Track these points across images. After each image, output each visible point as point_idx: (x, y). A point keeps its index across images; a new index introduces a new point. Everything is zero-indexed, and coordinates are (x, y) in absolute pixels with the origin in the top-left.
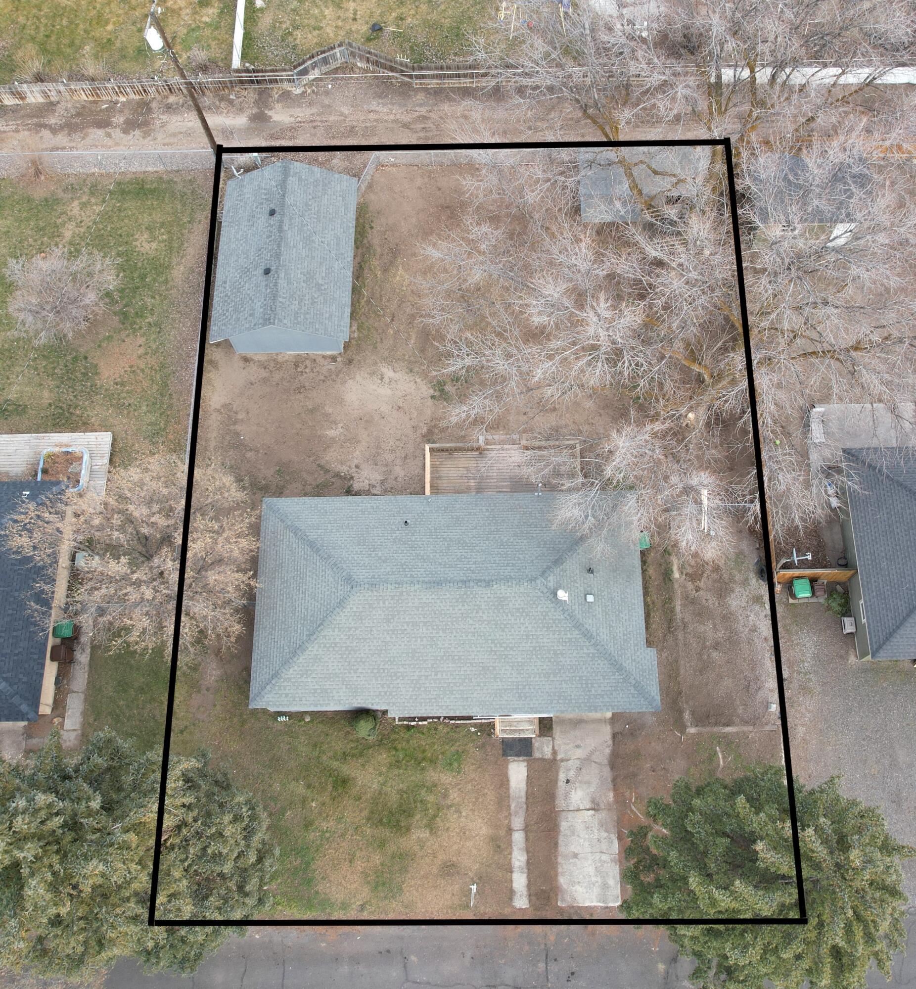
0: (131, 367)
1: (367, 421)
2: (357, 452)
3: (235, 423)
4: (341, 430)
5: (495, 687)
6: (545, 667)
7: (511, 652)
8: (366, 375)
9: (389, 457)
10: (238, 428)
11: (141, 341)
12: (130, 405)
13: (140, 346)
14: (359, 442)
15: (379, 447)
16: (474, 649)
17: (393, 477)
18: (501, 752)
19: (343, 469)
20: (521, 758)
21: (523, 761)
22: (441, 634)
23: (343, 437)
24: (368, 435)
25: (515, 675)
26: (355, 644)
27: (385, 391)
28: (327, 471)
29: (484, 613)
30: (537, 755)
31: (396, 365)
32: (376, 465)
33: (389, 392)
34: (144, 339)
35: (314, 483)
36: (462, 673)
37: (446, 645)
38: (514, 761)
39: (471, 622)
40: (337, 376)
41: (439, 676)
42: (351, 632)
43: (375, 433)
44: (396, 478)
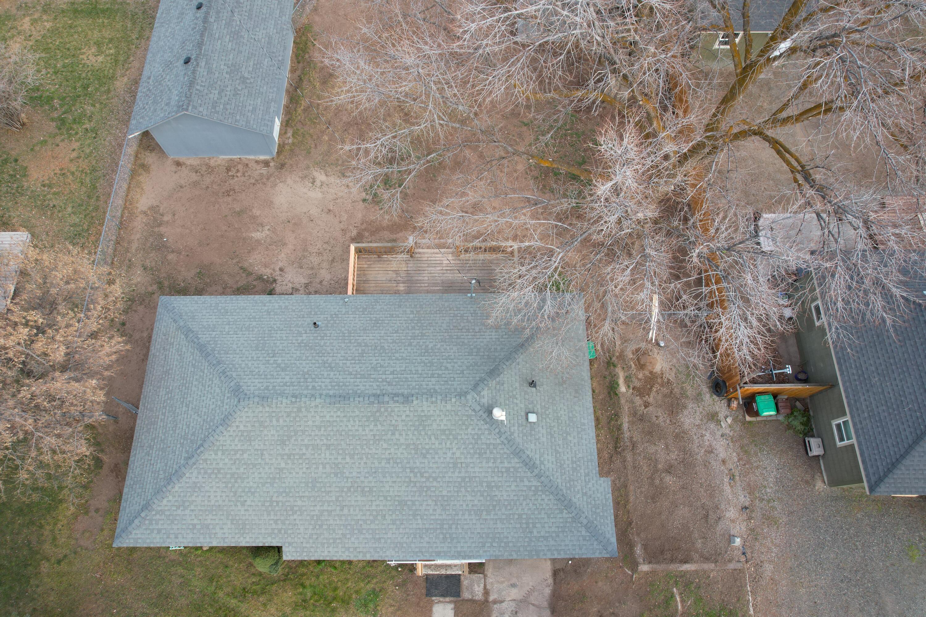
0: (61, 170)
1: (295, 224)
2: (283, 254)
3: (160, 225)
4: (267, 232)
5: (415, 526)
6: (476, 502)
7: (435, 484)
8: (297, 179)
9: (315, 260)
10: (163, 229)
11: (76, 145)
12: (54, 206)
13: (74, 150)
14: (285, 244)
15: (305, 250)
16: (388, 479)
17: (318, 280)
18: (424, 591)
19: (266, 272)
20: (448, 599)
21: (450, 602)
22: (348, 459)
23: (268, 240)
24: (295, 238)
25: (439, 511)
26: (242, 470)
27: (316, 194)
28: (250, 274)
29: (401, 435)
30: (466, 595)
31: (329, 169)
32: (301, 267)
33: (320, 195)
34: (78, 144)
35: (235, 287)
36: (374, 508)
37: (354, 474)
38: (440, 602)
39: (385, 446)
40: (268, 179)
41: (346, 511)
42: (238, 456)
43: (302, 236)
44: (321, 282)
